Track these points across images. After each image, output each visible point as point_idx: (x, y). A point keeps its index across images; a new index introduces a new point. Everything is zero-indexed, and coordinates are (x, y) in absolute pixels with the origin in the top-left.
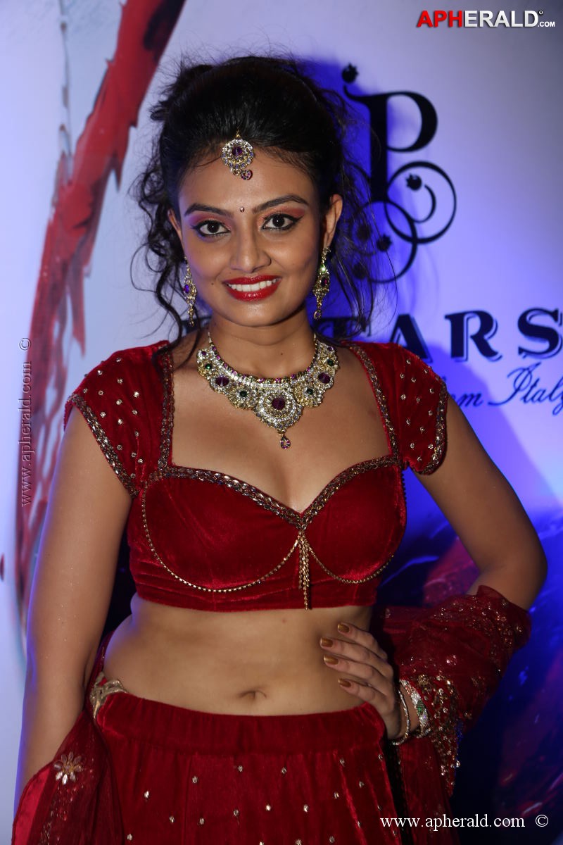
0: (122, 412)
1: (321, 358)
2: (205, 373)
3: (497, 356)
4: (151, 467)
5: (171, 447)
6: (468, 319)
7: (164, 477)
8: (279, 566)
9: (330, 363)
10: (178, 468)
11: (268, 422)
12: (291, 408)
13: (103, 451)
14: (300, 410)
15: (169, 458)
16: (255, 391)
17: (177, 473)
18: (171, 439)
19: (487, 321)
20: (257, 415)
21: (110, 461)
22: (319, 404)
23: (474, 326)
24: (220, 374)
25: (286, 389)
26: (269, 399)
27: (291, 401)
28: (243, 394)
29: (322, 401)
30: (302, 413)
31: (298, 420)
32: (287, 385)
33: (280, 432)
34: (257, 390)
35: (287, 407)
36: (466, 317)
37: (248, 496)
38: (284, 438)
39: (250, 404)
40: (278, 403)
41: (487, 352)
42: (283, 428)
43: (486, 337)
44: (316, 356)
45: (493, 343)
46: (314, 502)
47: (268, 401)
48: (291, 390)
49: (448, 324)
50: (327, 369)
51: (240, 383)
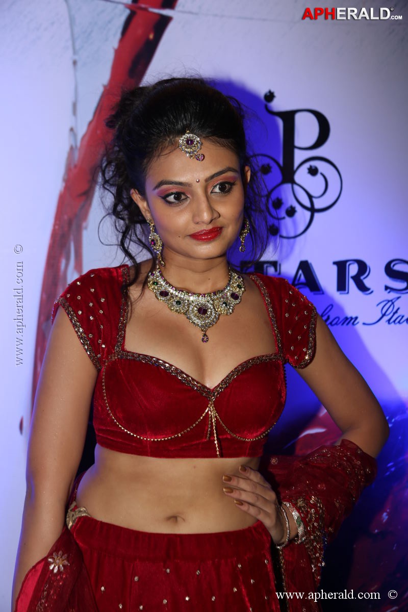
0: (93, 312)
1: (233, 283)
2: (152, 287)
3: (370, 291)
4: (110, 351)
5: (124, 337)
6: (349, 265)
7: (118, 358)
8: (194, 425)
9: (239, 286)
10: (128, 352)
11: (194, 323)
12: (211, 314)
13: (79, 338)
14: (217, 316)
15: (123, 345)
16: (186, 301)
17: (127, 356)
18: (125, 331)
19: (363, 267)
20: (187, 318)
21: (83, 344)
22: (231, 313)
23: (353, 270)
24: (163, 289)
25: (208, 302)
26: (196, 307)
27: (211, 309)
28: (178, 303)
29: (233, 311)
30: (219, 318)
31: (216, 323)
32: (209, 298)
33: (202, 331)
34: (188, 301)
35: (209, 313)
36: (348, 264)
37: (176, 376)
38: (205, 335)
39: (183, 309)
40: (202, 311)
41: (363, 288)
42: (205, 328)
43: (362, 278)
44: (230, 281)
45: (367, 282)
46: (222, 382)
47: (196, 309)
48: (212, 302)
49: (335, 268)
50: (237, 290)
51: (176, 296)
